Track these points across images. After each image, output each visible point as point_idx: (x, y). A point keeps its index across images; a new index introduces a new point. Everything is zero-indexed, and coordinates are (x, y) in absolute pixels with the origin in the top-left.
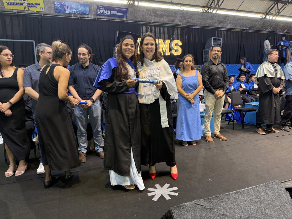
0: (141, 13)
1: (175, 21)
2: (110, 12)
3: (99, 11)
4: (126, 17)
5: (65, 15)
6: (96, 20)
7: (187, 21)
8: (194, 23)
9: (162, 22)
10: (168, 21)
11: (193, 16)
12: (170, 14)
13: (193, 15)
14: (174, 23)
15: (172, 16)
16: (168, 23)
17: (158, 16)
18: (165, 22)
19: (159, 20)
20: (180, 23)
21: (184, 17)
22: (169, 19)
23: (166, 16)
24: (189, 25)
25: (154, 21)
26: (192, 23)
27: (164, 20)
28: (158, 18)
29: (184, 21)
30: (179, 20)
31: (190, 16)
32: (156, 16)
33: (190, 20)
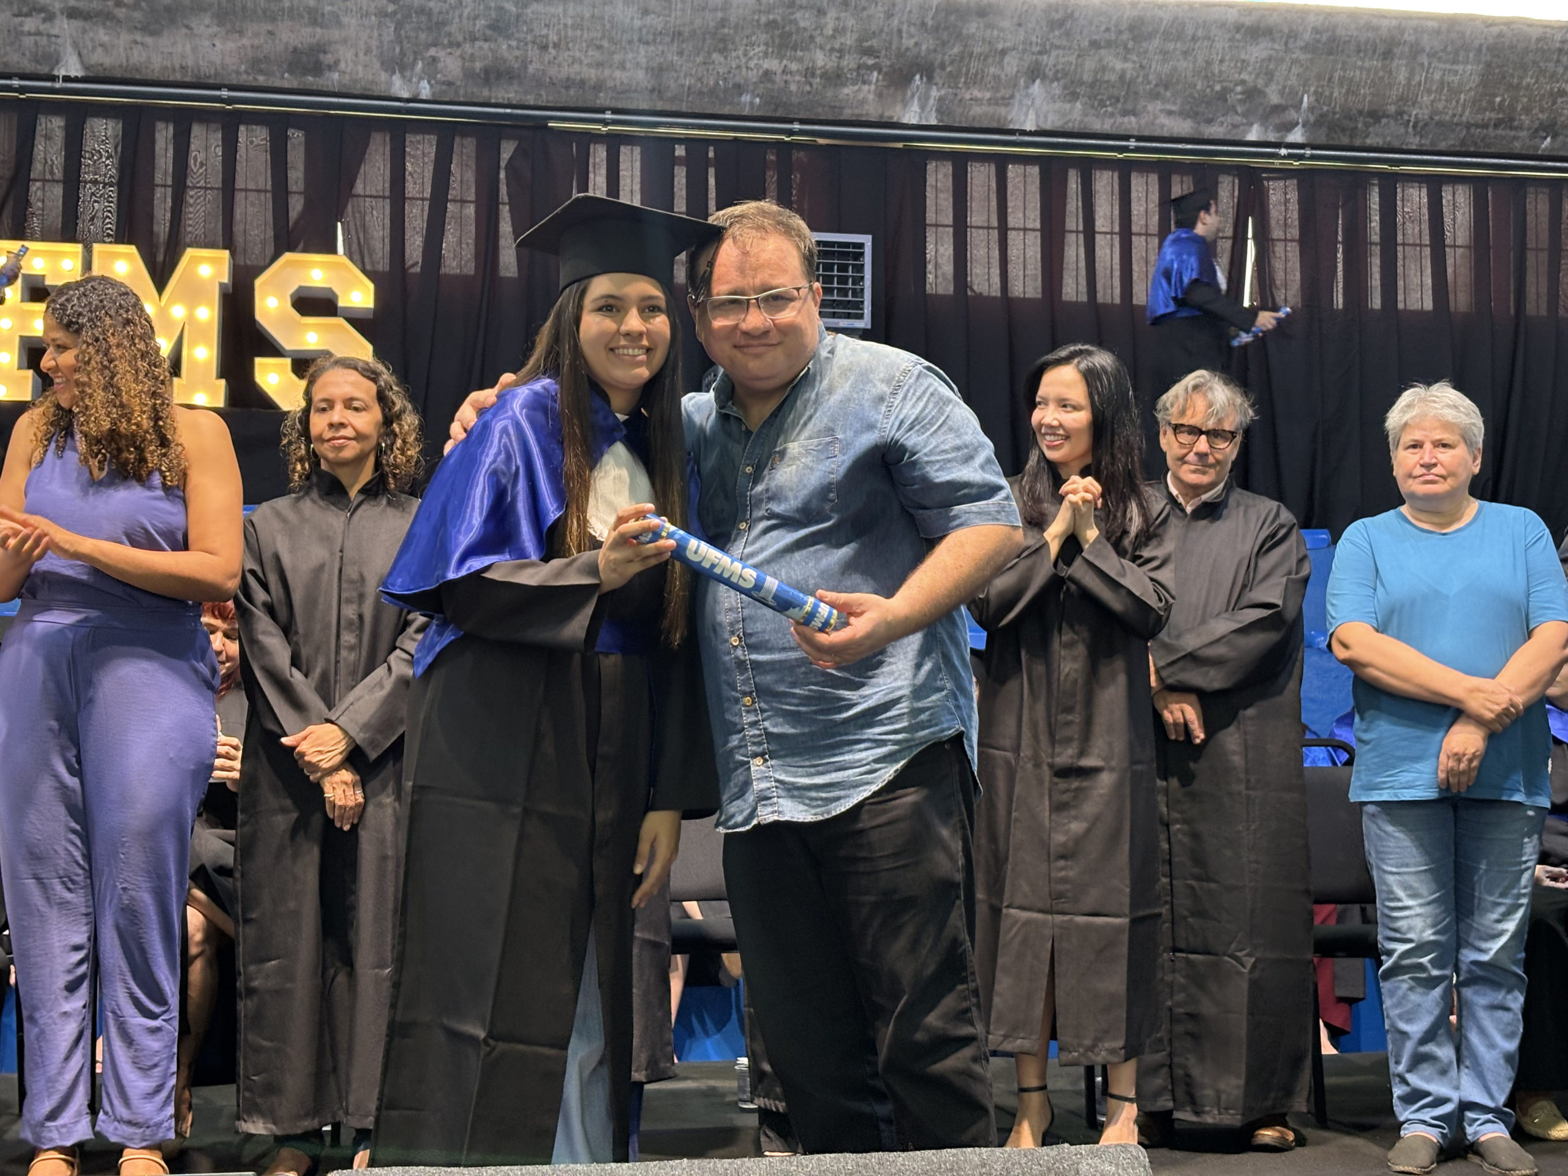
1: (328, 59)
10: (256, 64)
15: (283, 10)
16: (254, 84)
17: (121, 13)
18: (212, 72)
19: (137, 56)
20: (394, 78)
21: (430, 20)
22: (252, 46)
23: (205, 11)
24: (514, 102)
25: (86, 68)
26: (548, 80)
27: (194, 50)
28: (122, 37)
29: (440, 65)
30: (374, 53)
31: (502, 8)
32: (91, 17)
33: (505, 47)
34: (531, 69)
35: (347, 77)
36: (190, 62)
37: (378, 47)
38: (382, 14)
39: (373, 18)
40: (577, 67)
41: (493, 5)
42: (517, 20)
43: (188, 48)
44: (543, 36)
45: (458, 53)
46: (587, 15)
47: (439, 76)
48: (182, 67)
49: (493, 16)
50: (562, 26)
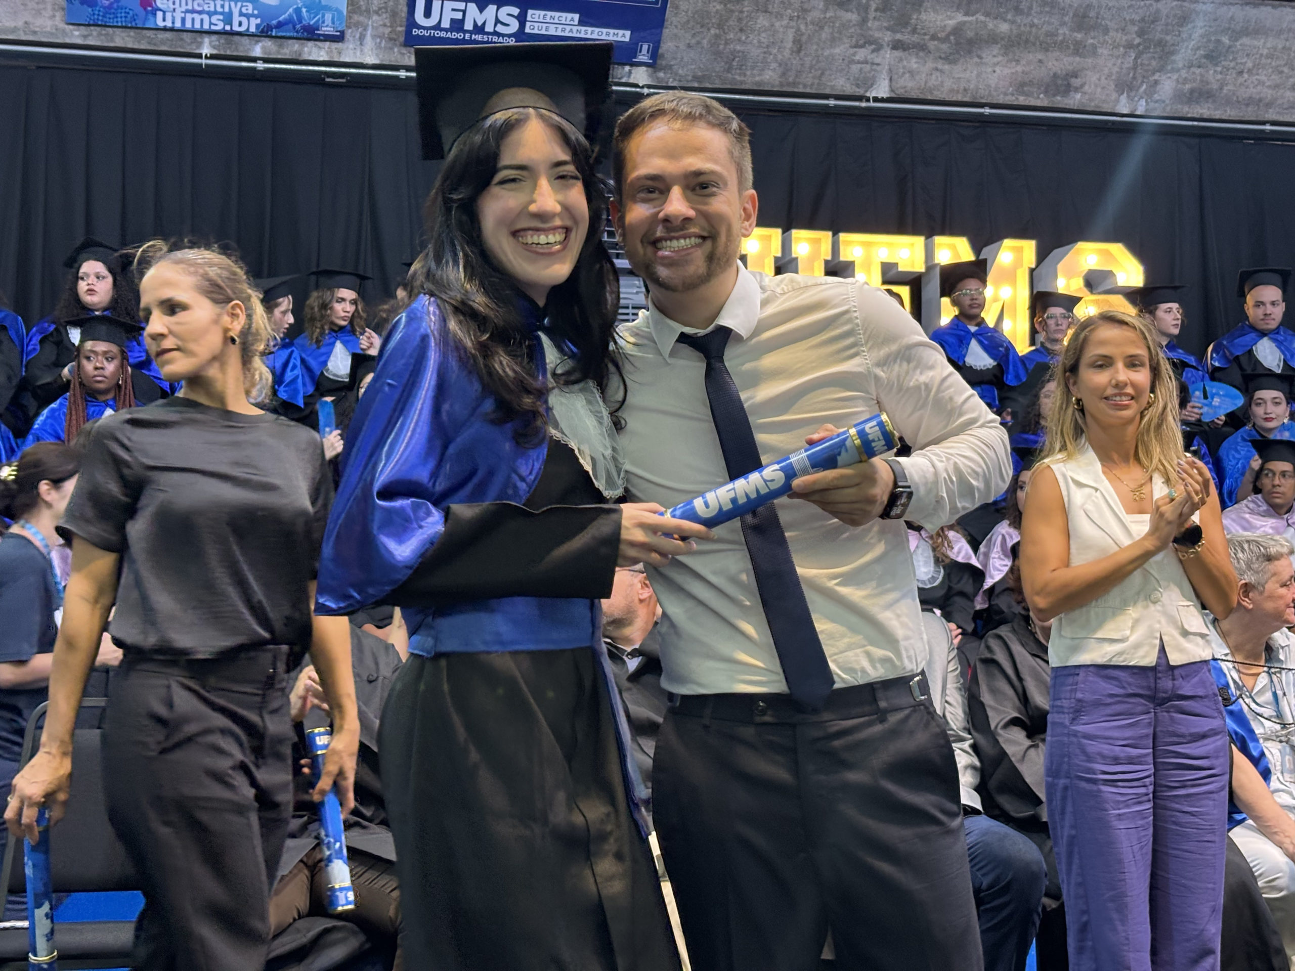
0: (777, 24)
1: (1075, 82)
2: (522, 19)
3: (428, 13)
4: (655, 54)
5: (142, 47)
6: (397, 77)
7: (1188, 86)
8: (1249, 102)
9: (959, 98)
10: (1021, 87)
11: (1245, 40)
12: (1032, 25)
13: (1236, 35)
14: (1075, 100)
15: (1055, 43)
16: (1015, 103)
17: (932, 45)
18: (987, 93)
19: (933, 81)
20: (1122, 97)
21: (1163, 51)
22: (1023, 72)
23: (997, 43)
24: (1205, 116)
25: (892, 91)
26: (1235, 98)
27: (979, 75)
28: (927, 65)
29: (1158, 87)
30: (1113, 77)
31: (1218, 41)
32: (909, 48)
33: (1211, 72)
34: (1225, 91)
35: (1087, 97)
36: (972, 87)
37: (1117, 72)
38: (1130, 46)
39: (1121, 49)
40: (1259, 87)
41: (1213, 38)
42: (1227, 51)
43: (975, 72)
44: (1241, 63)
45: (1175, 77)
46: (1280, 46)
47: (1156, 96)
48: (965, 90)
49: (1211, 46)
50: (1258, 56)
